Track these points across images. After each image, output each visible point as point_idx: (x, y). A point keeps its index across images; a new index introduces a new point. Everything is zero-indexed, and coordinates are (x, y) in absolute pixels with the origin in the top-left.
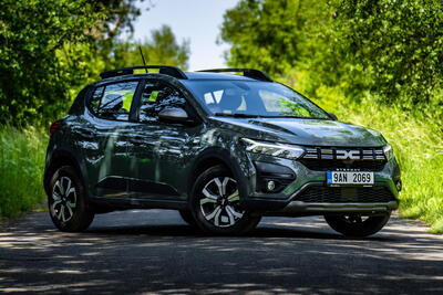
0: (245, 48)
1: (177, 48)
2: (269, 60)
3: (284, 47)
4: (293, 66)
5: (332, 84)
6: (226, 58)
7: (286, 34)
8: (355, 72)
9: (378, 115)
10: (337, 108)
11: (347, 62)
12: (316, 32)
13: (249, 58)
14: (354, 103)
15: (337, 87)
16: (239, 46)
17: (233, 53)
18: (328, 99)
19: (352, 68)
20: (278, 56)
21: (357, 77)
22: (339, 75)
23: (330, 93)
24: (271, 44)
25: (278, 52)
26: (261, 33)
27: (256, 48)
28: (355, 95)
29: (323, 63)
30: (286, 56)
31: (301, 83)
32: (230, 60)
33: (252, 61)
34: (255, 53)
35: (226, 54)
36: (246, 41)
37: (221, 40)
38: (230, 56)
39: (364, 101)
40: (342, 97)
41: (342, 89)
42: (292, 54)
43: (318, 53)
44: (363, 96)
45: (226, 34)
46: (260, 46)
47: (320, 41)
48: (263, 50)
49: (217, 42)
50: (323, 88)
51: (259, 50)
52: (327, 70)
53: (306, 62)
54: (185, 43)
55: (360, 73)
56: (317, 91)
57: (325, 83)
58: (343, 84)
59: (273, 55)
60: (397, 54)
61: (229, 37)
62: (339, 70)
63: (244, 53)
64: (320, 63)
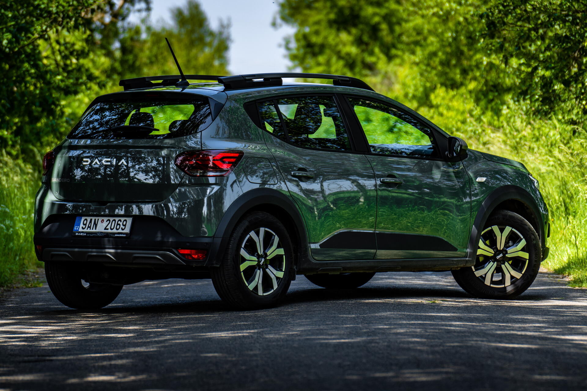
0: (317, 33)
1: (211, 34)
2: (353, 50)
3: (375, 30)
4: (390, 58)
5: (453, 85)
6: (288, 48)
7: (377, 10)
8: (491, 65)
9: (527, 132)
10: (464, 122)
11: (477, 51)
12: (429, 7)
13: (322, 48)
14: (489, 113)
15: (463, 90)
16: (307, 30)
17: (298, 40)
18: (449, 108)
19: (485, 60)
20: (367, 44)
21: (493, 74)
22: (464, 72)
23: (451, 100)
24: (355, 25)
25: (365, 38)
26: (341, 11)
27: (333, 31)
28: (491, 101)
29: (440, 54)
30: (378, 44)
31: (404, 85)
32: (295, 52)
33: (328, 51)
34: (332, 39)
35: (287, 42)
36: (318, 23)
37: (279, 21)
38: (293, 45)
39: (505, 111)
40: (470, 105)
41: (470, 92)
42: (388, 39)
43: (432, 39)
44: (503, 103)
45: (287, 11)
46: (338, 30)
47: (435, 19)
48: (344, 36)
49: (274, 24)
50: (441, 91)
51: (337, 36)
52: (445, 64)
53: (413, 53)
54: (222, 26)
55: (497, 68)
56: (432, 97)
57: (443, 84)
58: (472, 86)
59: (359, 42)
60: (558, 38)
61: (292, 15)
62: (465, 63)
63: (314, 39)
64: (434, 54)
